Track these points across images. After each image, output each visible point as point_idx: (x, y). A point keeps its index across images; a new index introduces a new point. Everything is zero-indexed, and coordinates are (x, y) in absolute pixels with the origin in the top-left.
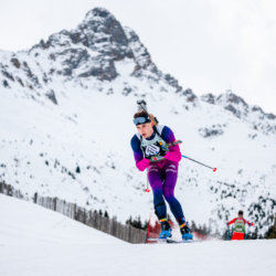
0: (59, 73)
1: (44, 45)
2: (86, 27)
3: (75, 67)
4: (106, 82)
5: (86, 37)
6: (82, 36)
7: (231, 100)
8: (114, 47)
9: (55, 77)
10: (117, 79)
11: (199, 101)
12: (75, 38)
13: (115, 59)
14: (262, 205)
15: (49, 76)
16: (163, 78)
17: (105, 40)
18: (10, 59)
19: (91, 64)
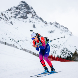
0: (13, 17)
1: (9, 10)
2: (20, 6)
3: (17, 15)
4: (25, 19)
5: (20, 8)
6: (19, 8)
7: (56, 24)
8: (27, 10)
9: (12, 18)
10: (28, 19)
11: (48, 24)
12: (17, 8)
13: (27, 14)
14: (64, 50)
15: (11, 18)
16: (39, 18)
17: (24, 9)
18: (1, 13)
19: (21, 15)
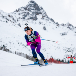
0: (21, 18)
1: (17, 11)
2: (28, 6)
3: (26, 17)
4: (34, 21)
5: (28, 9)
6: (27, 8)
7: (69, 25)
8: (36, 11)
9: (20, 19)
10: (37, 20)
11: (60, 26)
12: (25, 9)
13: (37, 15)
15: (18, 20)
16: (50, 19)
17: (34, 9)
18: (8, 15)
19: (30, 16)
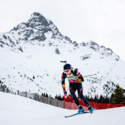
0: (23, 39)
1: (15, 29)
2: (31, 20)
3: (29, 37)
4: (42, 41)
5: (32, 24)
6: (30, 24)
7: (92, 44)
8: (43, 27)
9: (21, 41)
10: (46, 40)
11: (79, 46)
12: (27, 25)
13: (44, 32)
14: (108, 85)
15: (18, 41)
16: (64, 38)
17: (39, 25)
18: (2, 36)
19: (35, 35)
